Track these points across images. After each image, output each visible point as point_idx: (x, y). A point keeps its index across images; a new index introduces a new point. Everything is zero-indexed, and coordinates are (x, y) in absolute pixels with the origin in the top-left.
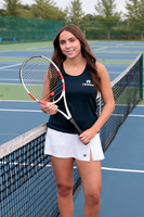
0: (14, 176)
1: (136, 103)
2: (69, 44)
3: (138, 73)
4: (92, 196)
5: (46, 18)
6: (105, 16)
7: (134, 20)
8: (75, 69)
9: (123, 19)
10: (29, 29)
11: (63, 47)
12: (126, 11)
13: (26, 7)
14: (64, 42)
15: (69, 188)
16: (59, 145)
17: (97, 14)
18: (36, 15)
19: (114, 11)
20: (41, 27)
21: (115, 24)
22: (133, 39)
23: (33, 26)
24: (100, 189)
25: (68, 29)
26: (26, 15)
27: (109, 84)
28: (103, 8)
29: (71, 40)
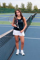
2: (18, 13)
4: (23, 43)
5: (11, 8)
6: (22, 8)
7: (28, 9)
8: (19, 18)
9: (26, 9)
10: (7, 10)
11: (17, 14)
12: (27, 7)
13: (7, 6)
14: (17, 13)
16: (16, 33)
18: (9, 8)
19: (24, 7)
20: (10, 10)
22: (28, 13)
24: (24, 41)
26: (7, 8)
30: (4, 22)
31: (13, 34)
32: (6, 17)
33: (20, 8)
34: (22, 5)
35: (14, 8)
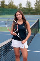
0: (3, 52)
1: (37, 32)
2: (19, 16)
3: (37, 24)
5: (12, 8)
6: (28, 8)
7: (36, 9)
9: (33, 8)
10: (7, 11)
13: (7, 5)
14: (17, 15)
15: (18, 56)
17: (26, 7)
18: (9, 7)
19: (31, 6)
20: (10, 11)
21: (31, 10)
22: (36, 14)
23: (8, 10)
25: (19, 12)
26: (6, 7)
27: (30, 27)
28: (28, 5)
29: (19, 15)
30: (1, 28)
31: (12, 46)
32: (5, 20)
33: (24, 8)
34: (28, 3)
35: (16, 8)
